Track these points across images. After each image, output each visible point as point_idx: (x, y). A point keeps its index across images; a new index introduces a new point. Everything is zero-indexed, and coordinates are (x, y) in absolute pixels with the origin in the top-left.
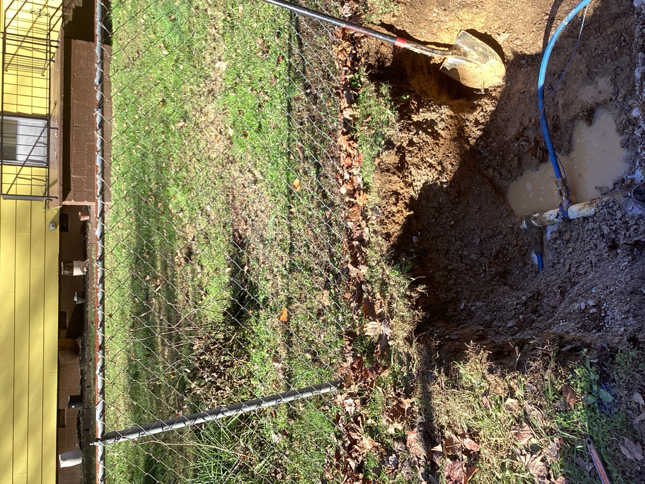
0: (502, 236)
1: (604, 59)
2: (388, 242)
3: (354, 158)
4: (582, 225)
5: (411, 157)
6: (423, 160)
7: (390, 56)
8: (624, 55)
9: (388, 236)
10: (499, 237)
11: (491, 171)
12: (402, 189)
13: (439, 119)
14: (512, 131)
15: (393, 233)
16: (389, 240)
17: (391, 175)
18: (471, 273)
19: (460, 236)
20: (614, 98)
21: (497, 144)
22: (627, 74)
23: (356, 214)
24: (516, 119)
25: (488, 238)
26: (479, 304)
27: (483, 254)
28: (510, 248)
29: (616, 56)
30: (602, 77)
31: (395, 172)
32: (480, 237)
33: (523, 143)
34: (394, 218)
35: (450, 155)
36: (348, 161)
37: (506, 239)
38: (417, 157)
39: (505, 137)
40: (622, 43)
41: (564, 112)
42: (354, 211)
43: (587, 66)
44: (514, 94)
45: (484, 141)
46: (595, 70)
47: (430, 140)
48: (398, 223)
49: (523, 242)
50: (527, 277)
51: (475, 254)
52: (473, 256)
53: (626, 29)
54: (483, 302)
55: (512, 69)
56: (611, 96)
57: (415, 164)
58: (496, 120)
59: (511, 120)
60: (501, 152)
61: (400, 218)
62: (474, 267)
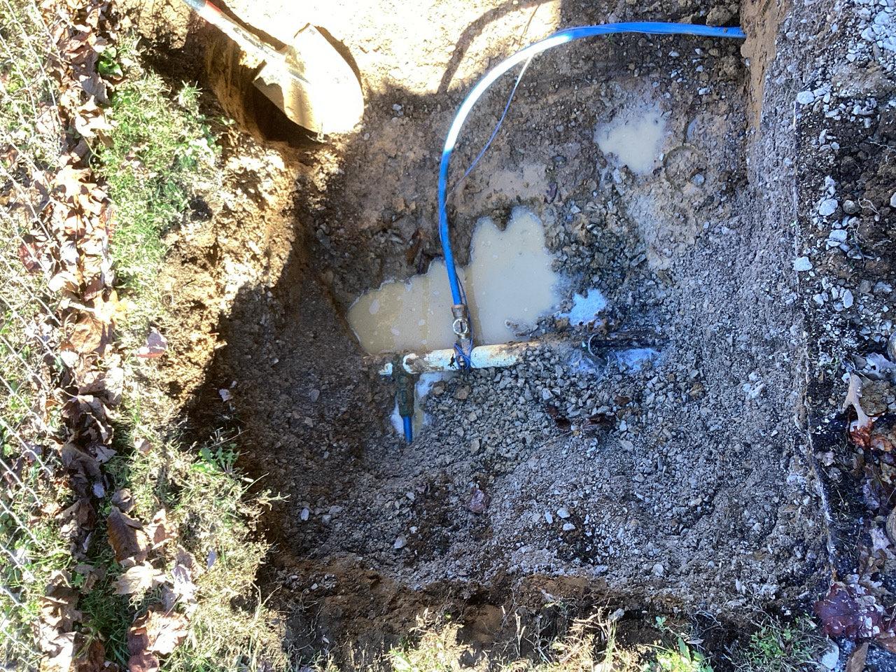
0: (351, 387)
1: (539, 138)
2: (176, 401)
3: (90, 219)
4: (492, 380)
5: (227, 237)
6: (244, 246)
7: (182, 31)
8: (573, 140)
9: (174, 389)
10: (348, 387)
11: (330, 274)
12: (211, 297)
13: (264, 173)
14: (372, 217)
15: (186, 383)
16: (177, 398)
17: (199, 270)
18: (307, 453)
19: (288, 384)
20: (549, 199)
21: (346, 231)
22: (574, 168)
23: (88, 337)
24: (379, 196)
25: (332, 389)
26: (335, 509)
27: (322, 416)
28: (364, 407)
29: (559, 139)
30: (531, 163)
31: (205, 264)
32: (318, 387)
33: (395, 239)
34: (190, 355)
35: (277, 240)
36: (75, 224)
37: (357, 392)
38: (236, 239)
39: (359, 223)
40: (571, 122)
41: (464, 203)
42: (84, 331)
43: (509, 142)
44: (375, 154)
45: (327, 223)
46: (522, 151)
47: (253, 208)
48: (196, 364)
49: (382, 397)
50: (387, 453)
51: (310, 416)
52: (308, 421)
53: (580, 104)
54: (340, 504)
55: (374, 114)
56: (546, 194)
57: (232, 252)
58: (344, 191)
59: (370, 197)
60: (353, 247)
61: (202, 355)
62: (310, 439)
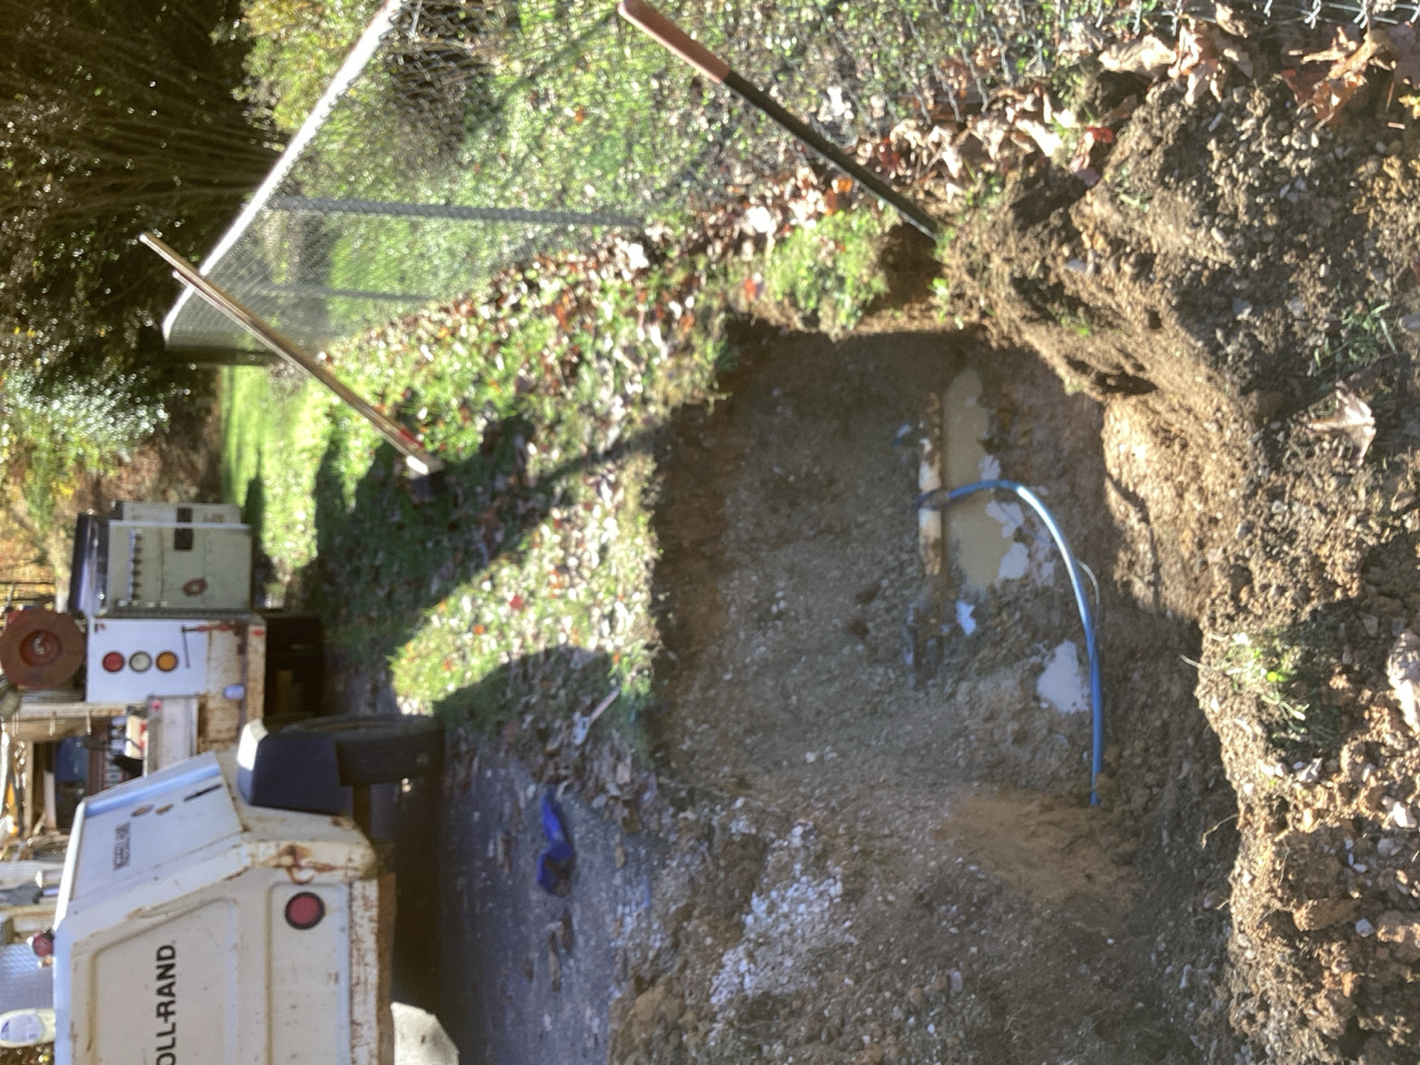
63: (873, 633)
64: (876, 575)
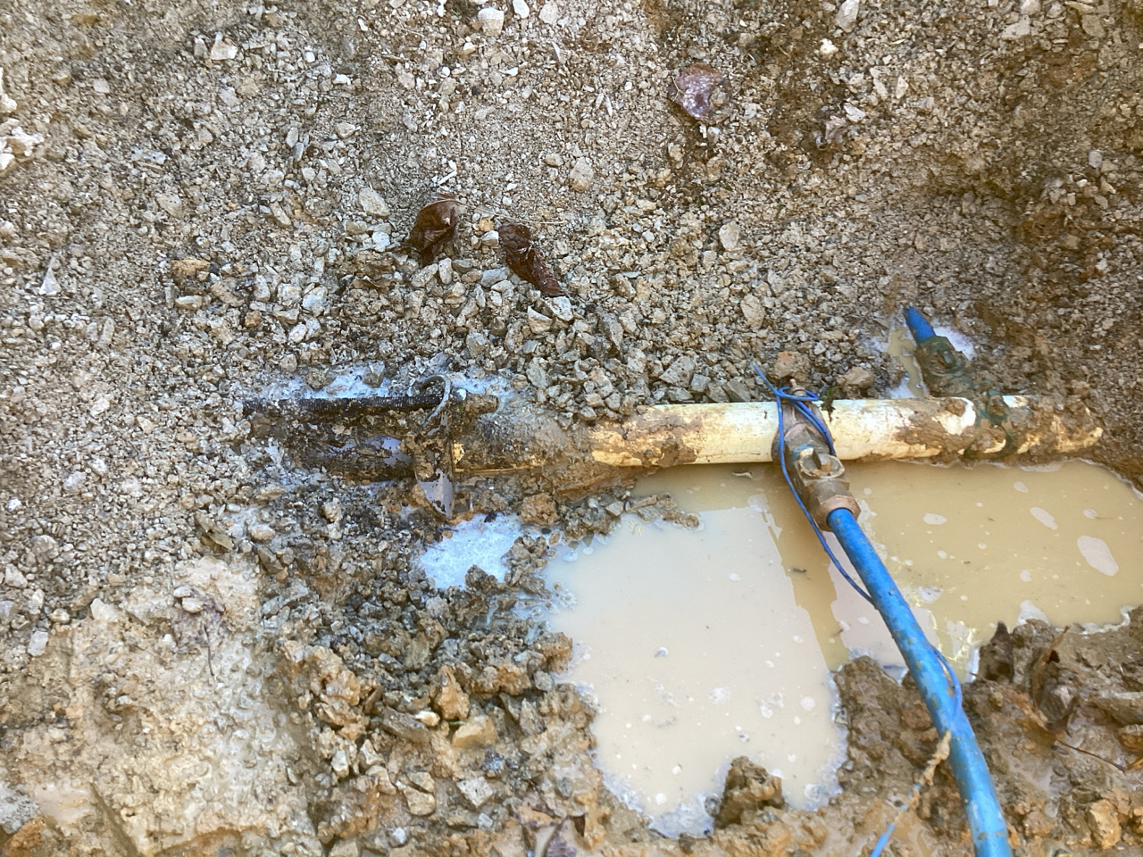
63: (423, 276)
64: (581, 281)
